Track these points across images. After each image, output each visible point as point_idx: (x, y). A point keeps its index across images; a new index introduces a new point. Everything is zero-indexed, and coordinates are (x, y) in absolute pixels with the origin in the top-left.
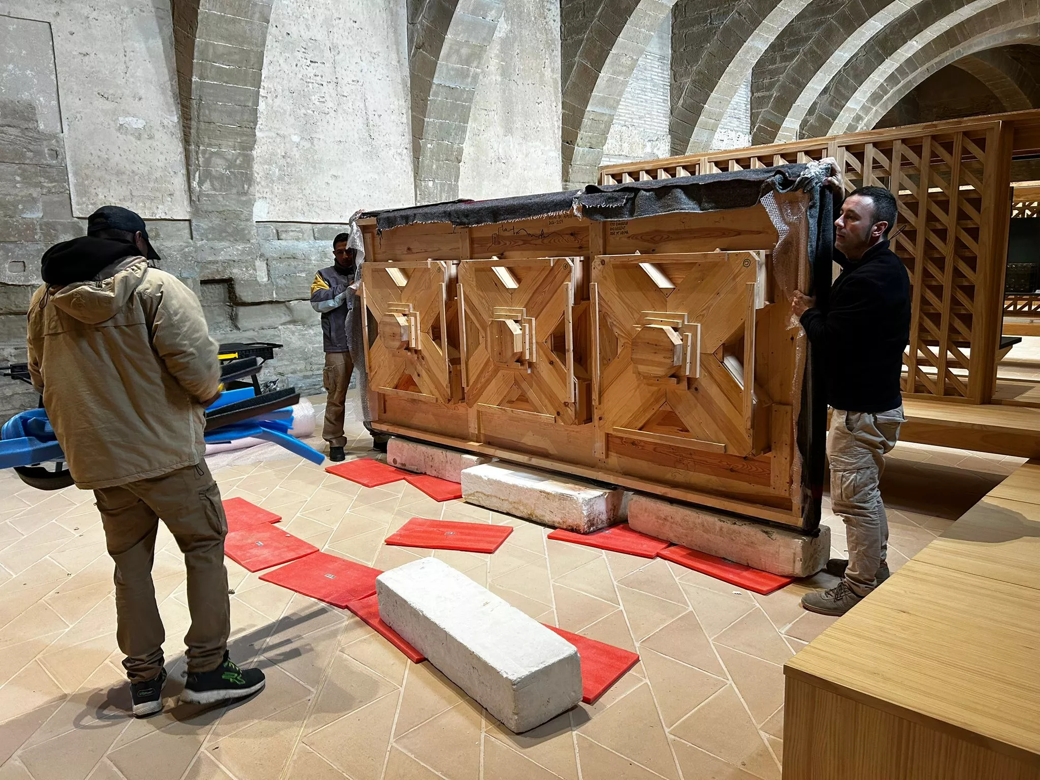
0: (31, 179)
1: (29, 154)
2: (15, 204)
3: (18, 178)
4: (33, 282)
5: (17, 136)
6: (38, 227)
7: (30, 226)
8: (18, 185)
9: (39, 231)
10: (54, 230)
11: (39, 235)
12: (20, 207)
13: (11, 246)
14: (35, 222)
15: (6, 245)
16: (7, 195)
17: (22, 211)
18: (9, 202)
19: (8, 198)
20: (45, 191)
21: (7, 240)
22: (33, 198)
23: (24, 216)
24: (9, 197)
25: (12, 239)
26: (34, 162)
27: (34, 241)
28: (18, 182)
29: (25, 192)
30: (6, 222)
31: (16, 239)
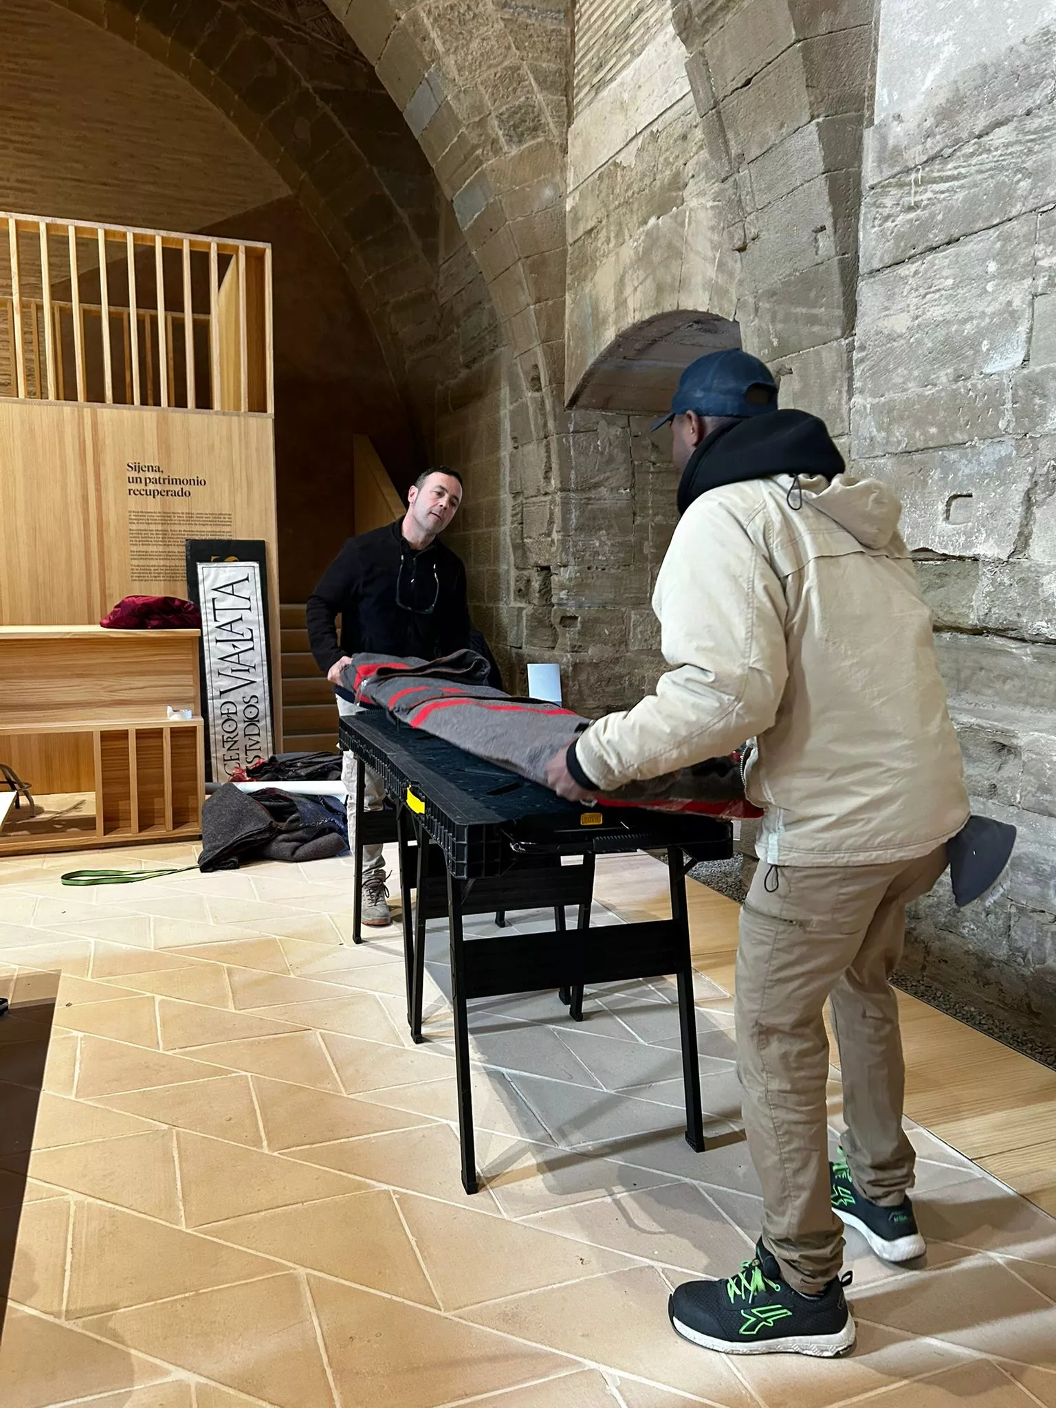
0: (1015, 261)
1: (1025, 184)
2: (974, 343)
3: (992, 267)
4: (979, 550)
5: (1007, 146)
6: (1009, 395)
7: (993, 397)
8: (990, 287)
9: (1009, 406)
10: (1044, 396)
11: (1008, 415)
12: (985, 346)
13: (953, 456)
14: (1005, 381)
15: (946, 453)
16: (965, 321)
17: (987, 358)
18: (967, 338)
19: (969, 328)
20: (1041, 281)
21: (951, 440)
22: (1012, 313)
23: (987, 370)
24: (968, 326)
25: (959, 437)
26: (1030, 204)
27: (996, 437)
28: (993, 277)
29: (1003, 299)
30: (954, 395)
31: (966, 438)
